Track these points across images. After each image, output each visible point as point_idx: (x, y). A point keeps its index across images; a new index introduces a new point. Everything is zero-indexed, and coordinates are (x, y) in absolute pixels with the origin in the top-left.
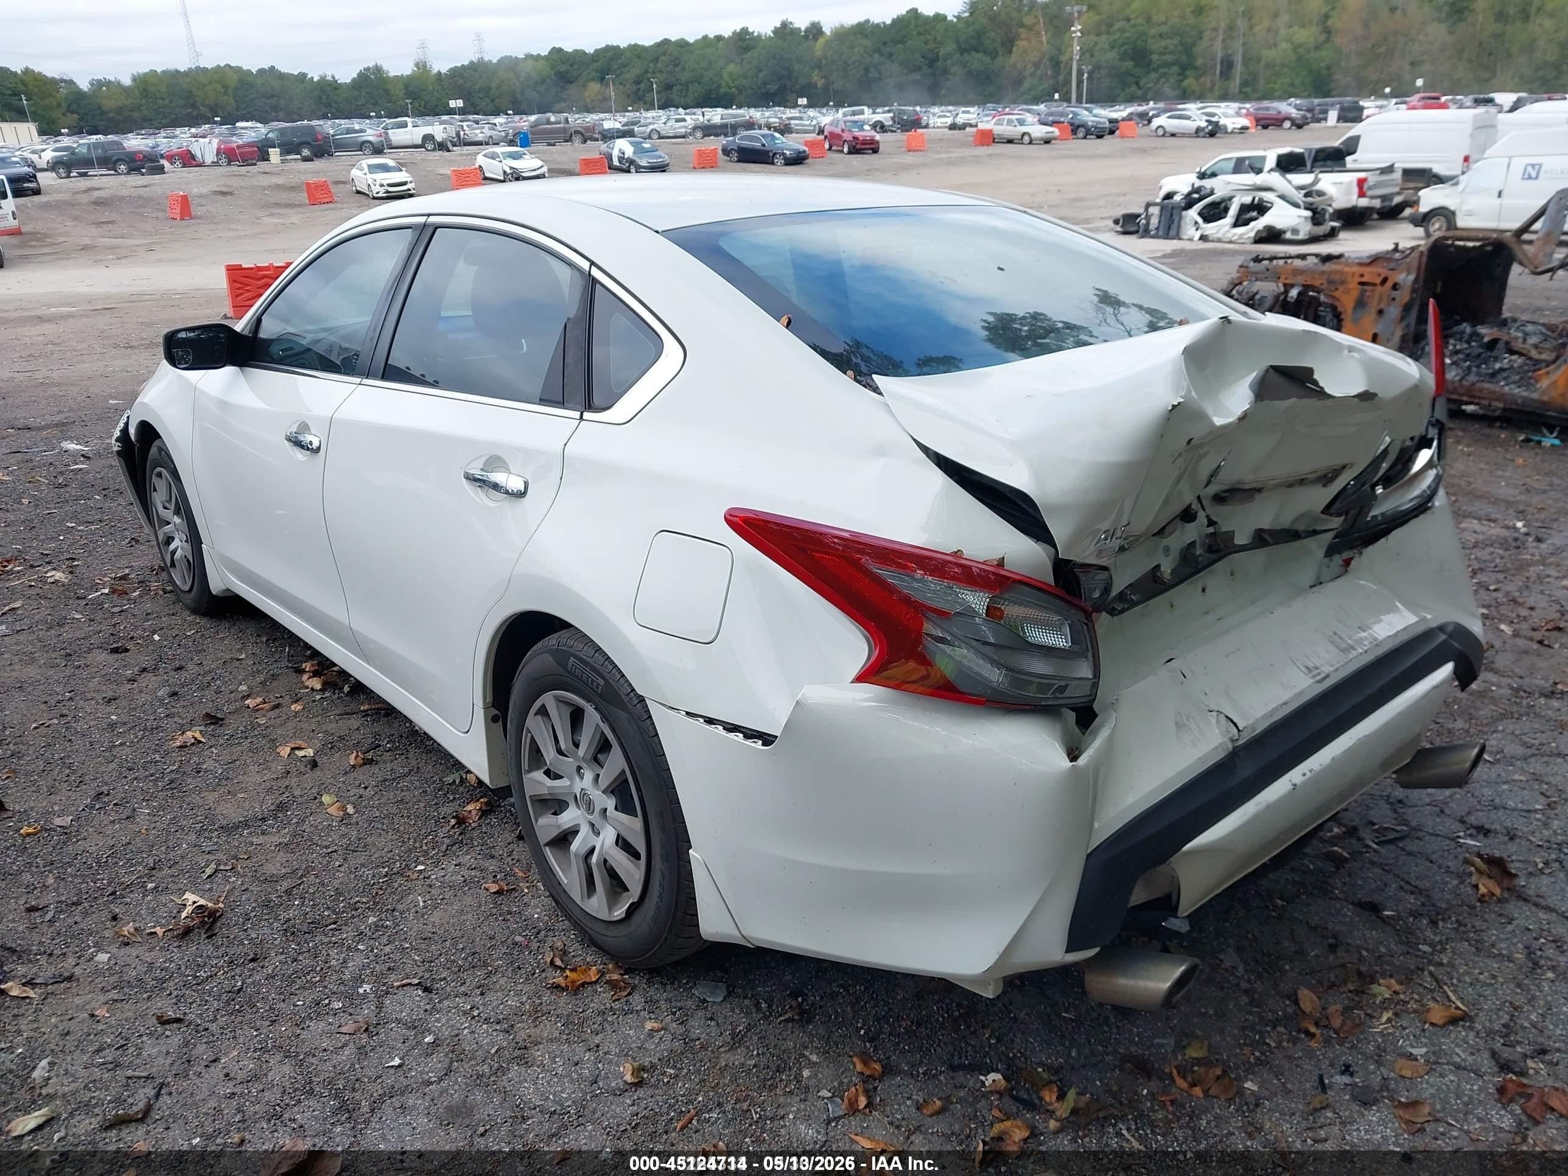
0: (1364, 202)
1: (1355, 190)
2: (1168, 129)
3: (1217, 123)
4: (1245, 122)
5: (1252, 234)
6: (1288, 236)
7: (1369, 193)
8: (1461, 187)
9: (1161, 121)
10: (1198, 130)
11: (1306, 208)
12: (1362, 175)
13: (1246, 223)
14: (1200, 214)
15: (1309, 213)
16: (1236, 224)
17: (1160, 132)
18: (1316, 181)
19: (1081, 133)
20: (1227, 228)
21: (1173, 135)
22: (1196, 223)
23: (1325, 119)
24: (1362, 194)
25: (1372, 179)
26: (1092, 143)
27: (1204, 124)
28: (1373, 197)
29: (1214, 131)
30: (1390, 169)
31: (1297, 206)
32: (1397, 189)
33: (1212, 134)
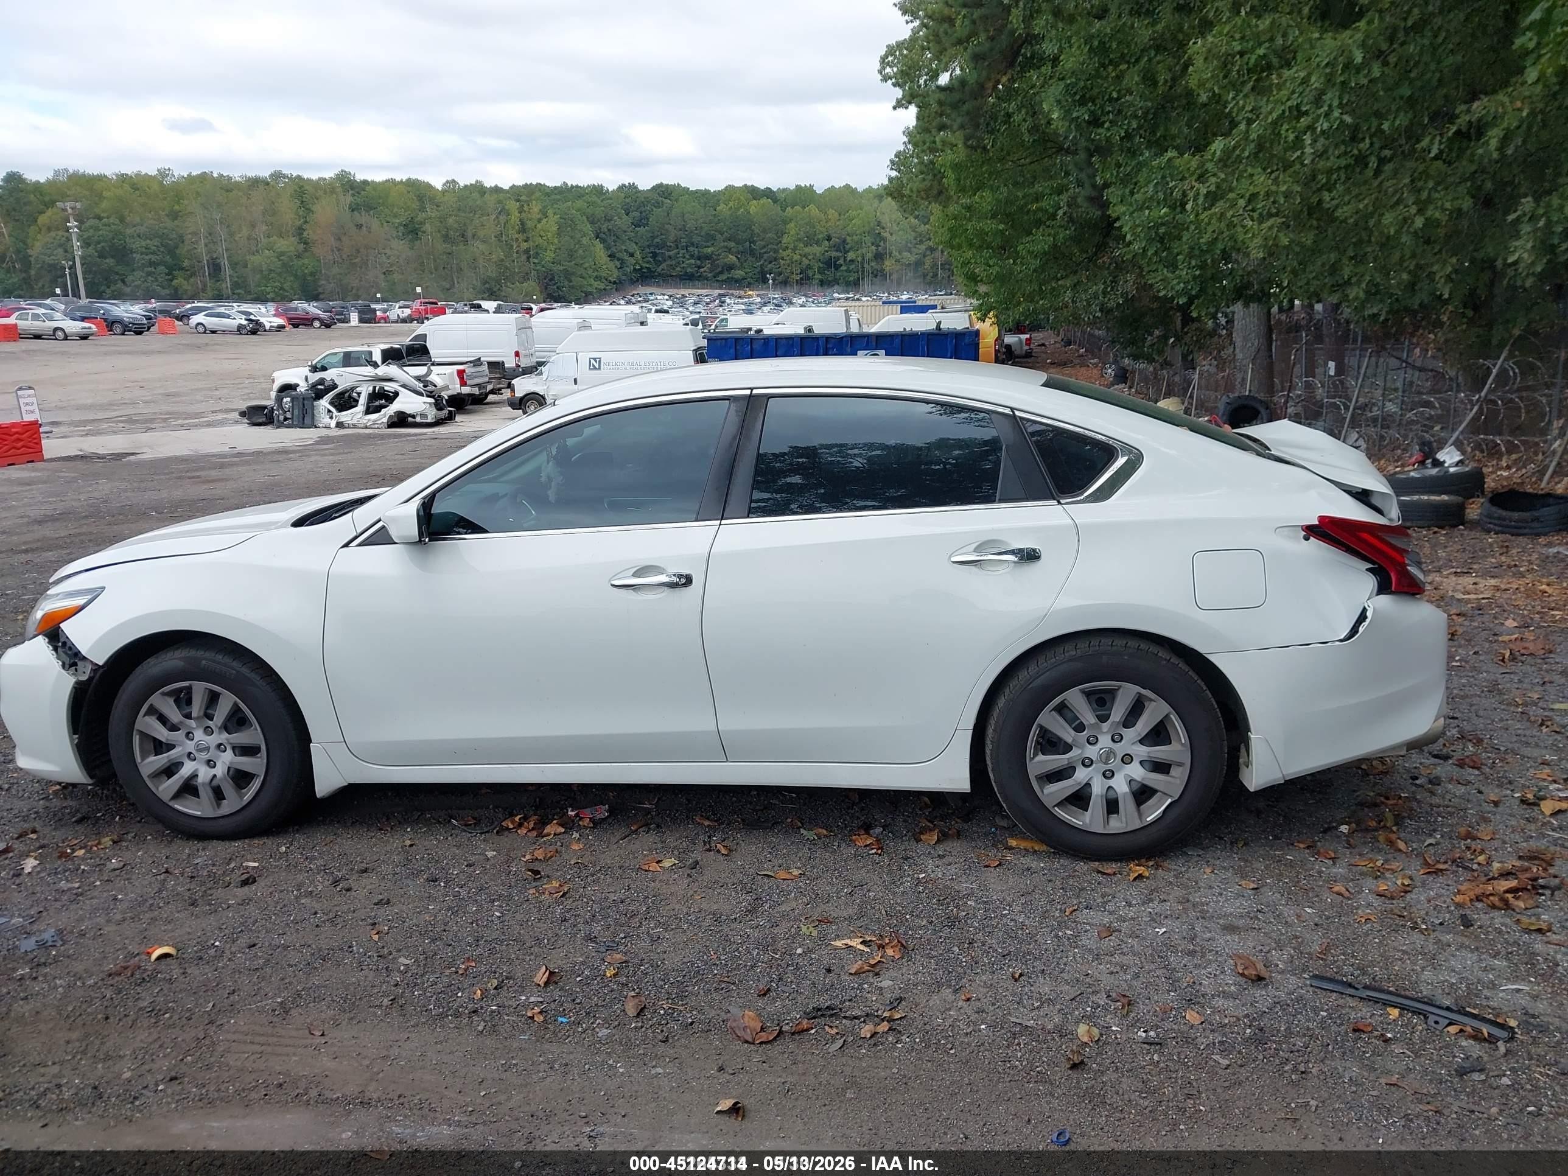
0: (466, 390)
1: (457, 380)
2: (208, 326)
3: (257, 322)
4: (279, 321)
5: (385, 420)
6: (418, 419)
7: (468, 382)
8: (545, 376)
9: (199, 318)
10: (240, 328)
11: (428, 396)
12: (461, 367)
13: (378, 410)
14: (331, 403)
15: (432, 400)
16: (368, 411)
17: (201, 329)
18: (429, 372)
19: (118, 329)
20: (360, 415)
21: (214, 332)
22: (329, 411)
23: (348, 321)
24: (463, 383)
25: (469, 370)
26: (131, 339)
27: (244, 322)
28: (471, 386)
29: (255, 328)
30: (477, 362)
31: (421, 394)
32: (487, 379)
33: (254, 332)
